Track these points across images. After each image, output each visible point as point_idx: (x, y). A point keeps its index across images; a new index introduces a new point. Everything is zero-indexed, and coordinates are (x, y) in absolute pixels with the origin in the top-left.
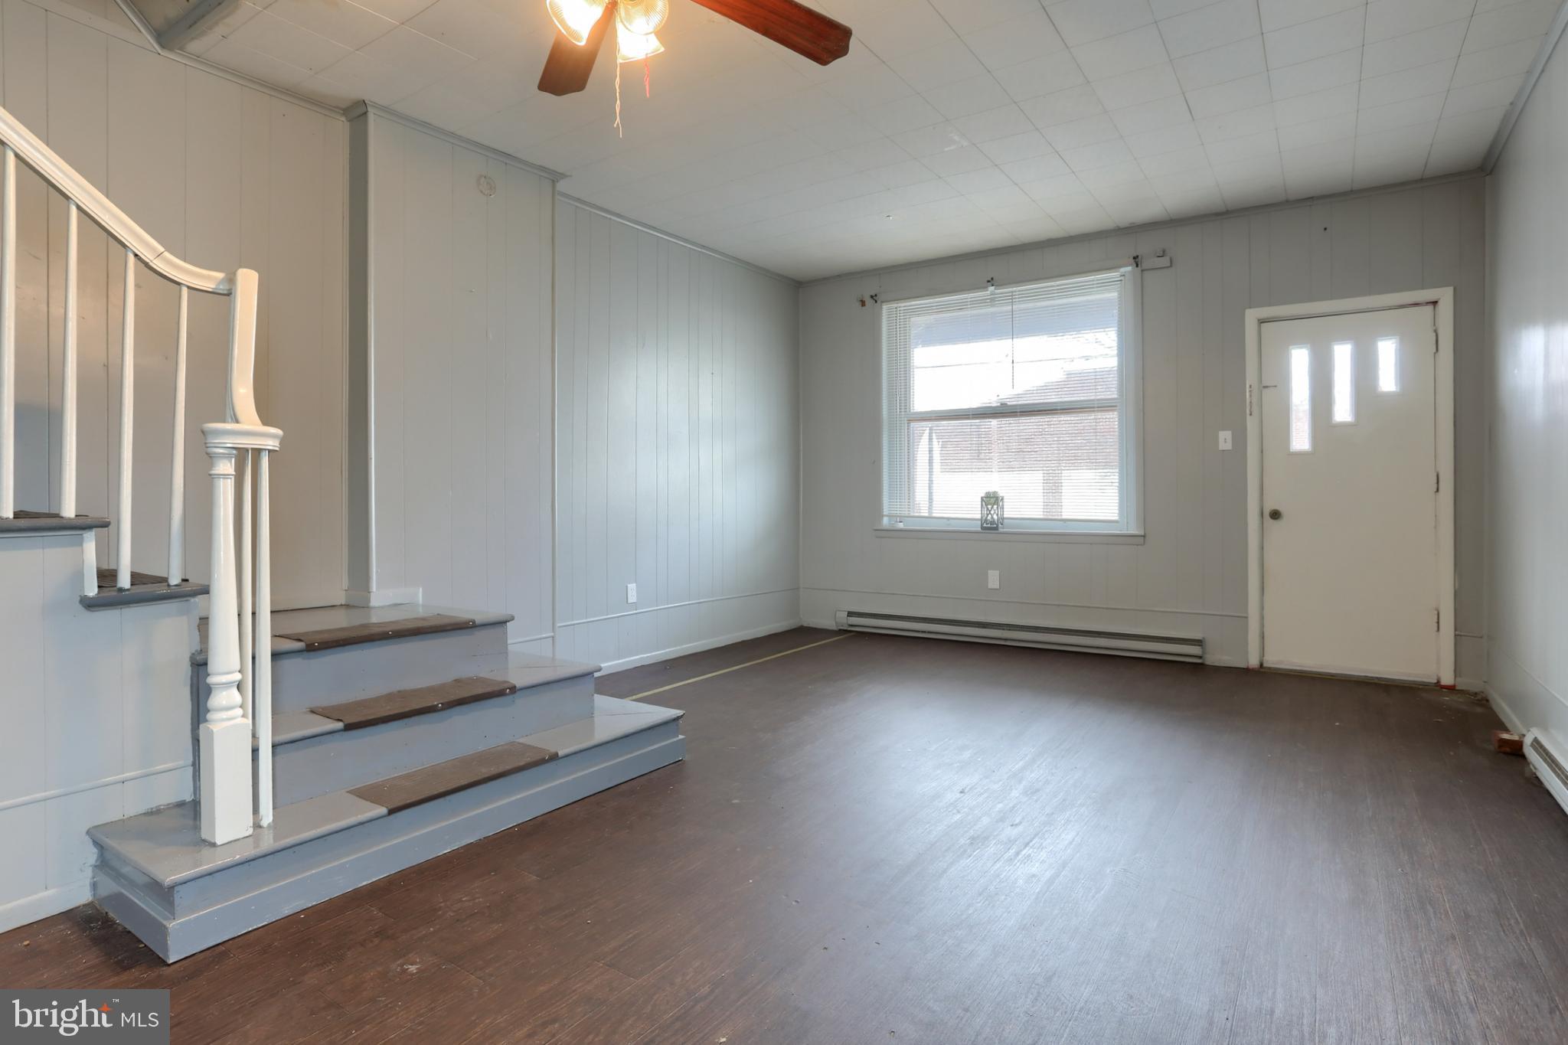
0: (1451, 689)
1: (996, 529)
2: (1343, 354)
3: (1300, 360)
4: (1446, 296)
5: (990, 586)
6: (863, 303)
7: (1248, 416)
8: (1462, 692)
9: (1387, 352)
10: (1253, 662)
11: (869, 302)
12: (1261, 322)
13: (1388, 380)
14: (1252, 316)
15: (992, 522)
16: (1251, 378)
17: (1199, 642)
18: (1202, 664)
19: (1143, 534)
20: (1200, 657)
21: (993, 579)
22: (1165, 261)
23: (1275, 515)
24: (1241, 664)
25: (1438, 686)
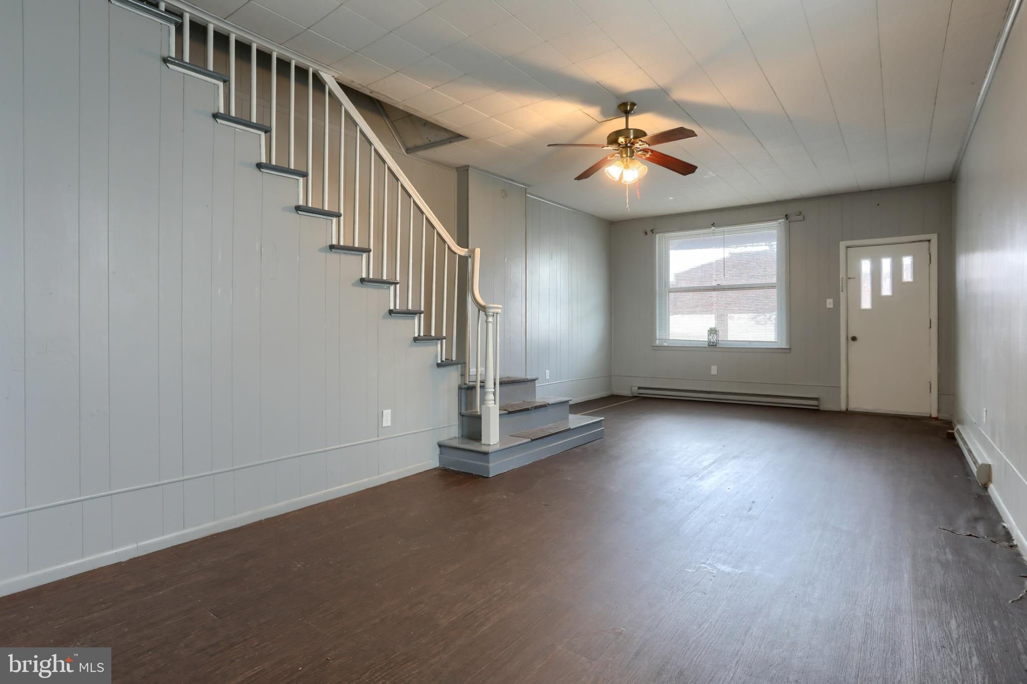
0: (936, 419)
1: (716, 345)
2: (886, 264)
3: (866, 266)
4: (934, 238)
5: (712, 373)
6: (646, 233)
7: (841, 293)
8: (941, 420)
9: (907, 261)
10: (843, 408)
11: (649, 233)
12: (847, 247)
13: (907, 276)
14: (843, 245)
15: (713, 342)
16: (842, 274)
17: (817, 399)
18: (818, 410)
19: (789, 347)
20: (817, 406)
21: (714, 370)
22: (801, 218)
23: (854, 339)
24: (838, 409)
25: (930, 418)
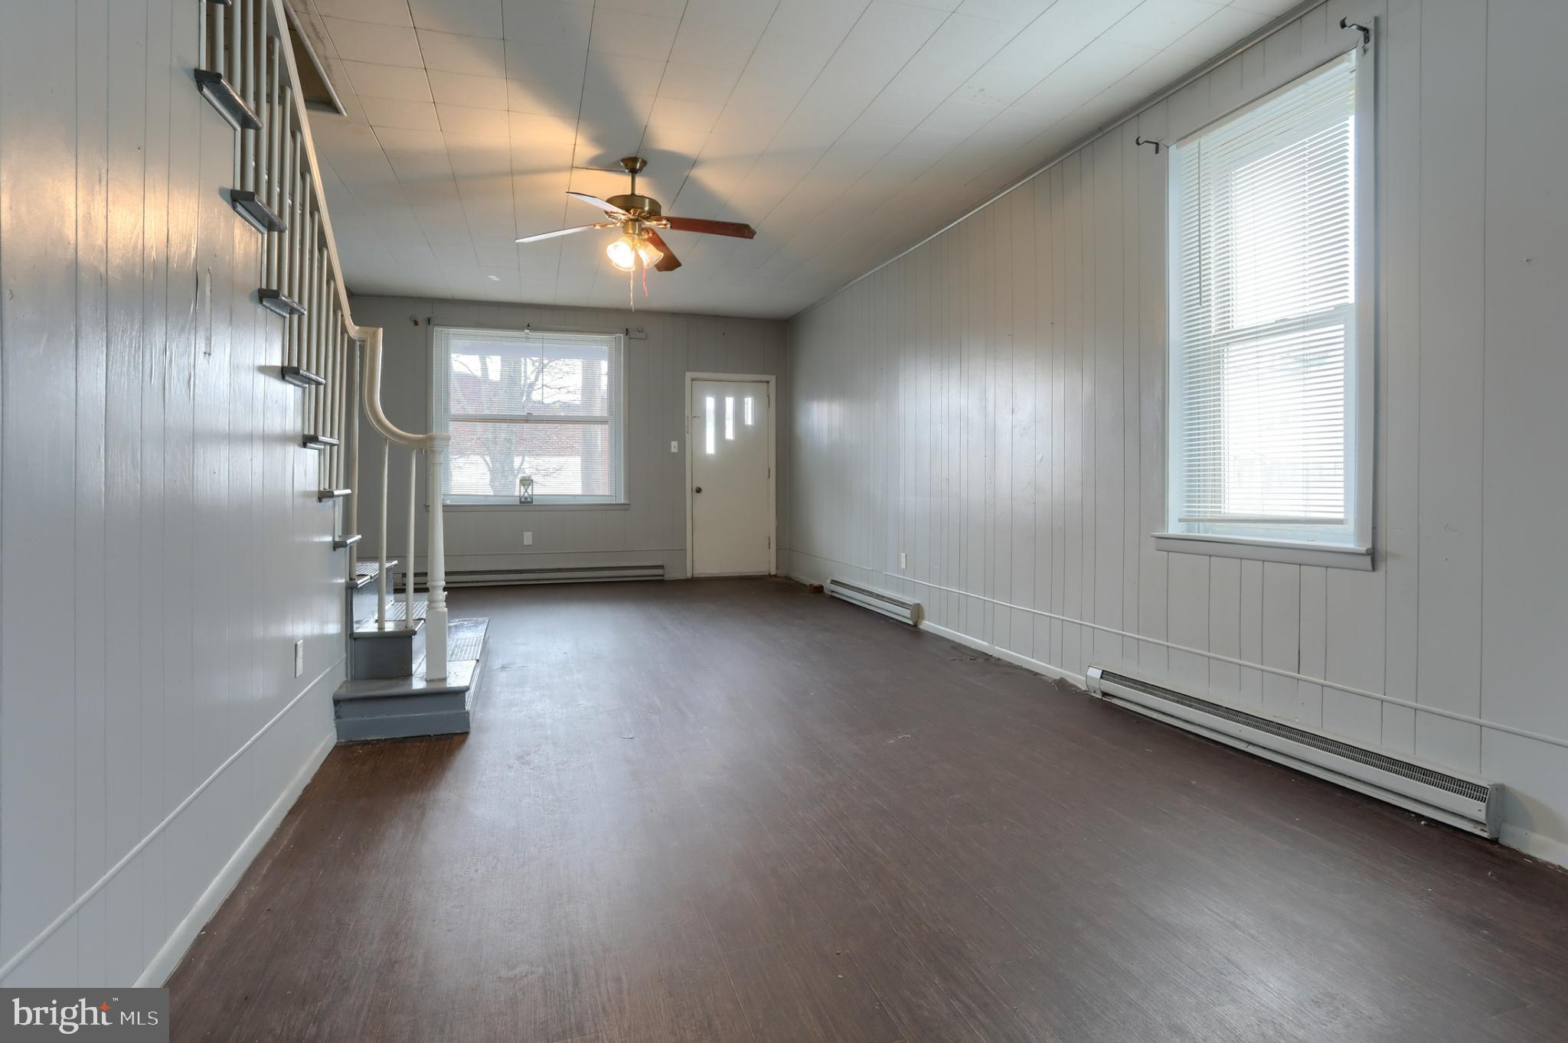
0: (775, 576)
1: (532, 502)
2: (730, 402)
3: (710, 403)
4: (772, 379)
5: (525, 543)
6: (416, 323)
7: (686, 434)
8: (779, 577)
9: (749, 402)
10: (689, 575)
11: (422, 324)
12: (693, 380)
13: (749, 420)
14: (689, 375)
15: (526, 498)
16: (687, 412)
17: (662, 567)
18: (662, 580)
19: (628, 503)
20: (662, 576)
21: (528, 538)
22: (640, 335)
23: (699, 490)
24: (683, 577)
25: (770, 576)
